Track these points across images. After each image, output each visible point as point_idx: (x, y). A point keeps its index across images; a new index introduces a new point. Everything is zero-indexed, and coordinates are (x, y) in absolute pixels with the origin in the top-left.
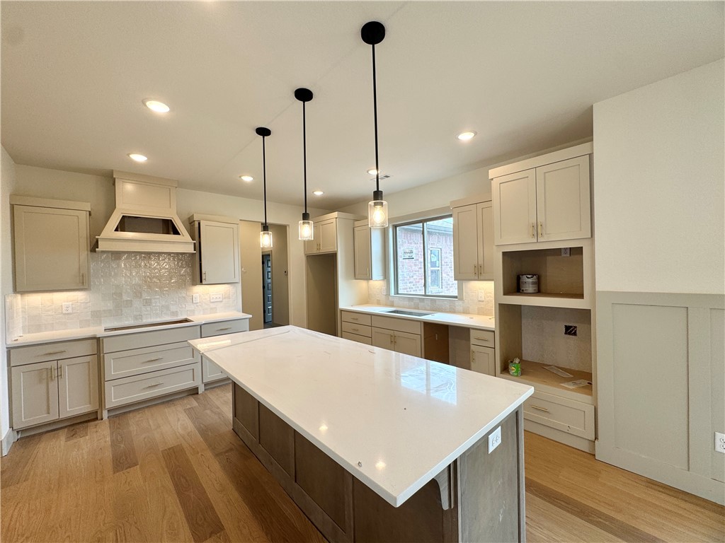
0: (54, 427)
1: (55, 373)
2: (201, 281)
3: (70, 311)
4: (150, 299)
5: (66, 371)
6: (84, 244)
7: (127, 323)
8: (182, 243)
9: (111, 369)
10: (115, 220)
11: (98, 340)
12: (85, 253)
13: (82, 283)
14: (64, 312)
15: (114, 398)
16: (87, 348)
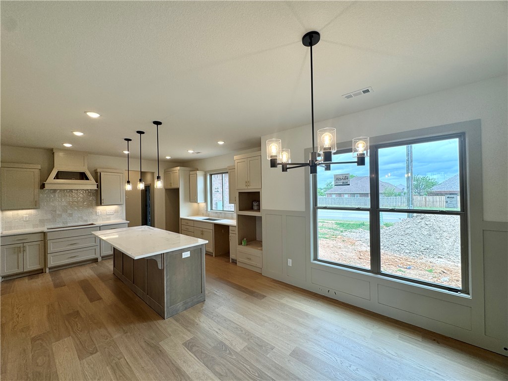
0: (21, 276)
1: (22, 249)
2: (101, 204)
3: (27, 219)
4: (72, 213)
5: (27, 248)
6: (37, 185)
7: (59, 226)
8: (91, 185)
9: (51, 248)
10: (54, 173)
11: (44, 233)
12: (37, 190)
13: (35, 205)
14: (24, 220)
15: (52, 262)
16: (39, 238)
